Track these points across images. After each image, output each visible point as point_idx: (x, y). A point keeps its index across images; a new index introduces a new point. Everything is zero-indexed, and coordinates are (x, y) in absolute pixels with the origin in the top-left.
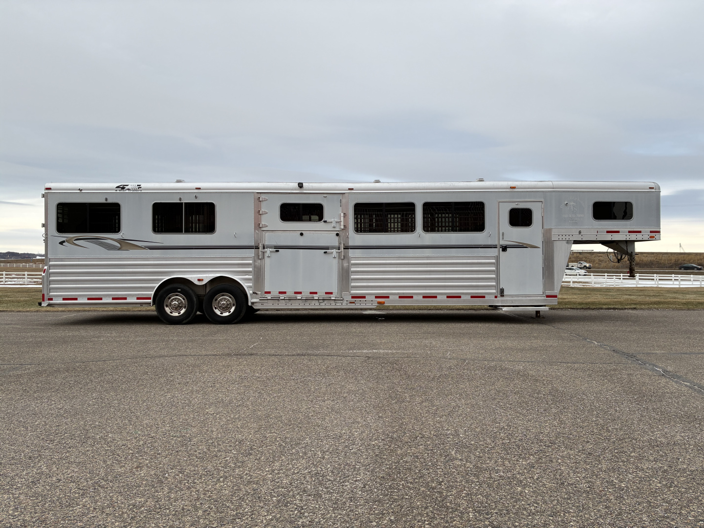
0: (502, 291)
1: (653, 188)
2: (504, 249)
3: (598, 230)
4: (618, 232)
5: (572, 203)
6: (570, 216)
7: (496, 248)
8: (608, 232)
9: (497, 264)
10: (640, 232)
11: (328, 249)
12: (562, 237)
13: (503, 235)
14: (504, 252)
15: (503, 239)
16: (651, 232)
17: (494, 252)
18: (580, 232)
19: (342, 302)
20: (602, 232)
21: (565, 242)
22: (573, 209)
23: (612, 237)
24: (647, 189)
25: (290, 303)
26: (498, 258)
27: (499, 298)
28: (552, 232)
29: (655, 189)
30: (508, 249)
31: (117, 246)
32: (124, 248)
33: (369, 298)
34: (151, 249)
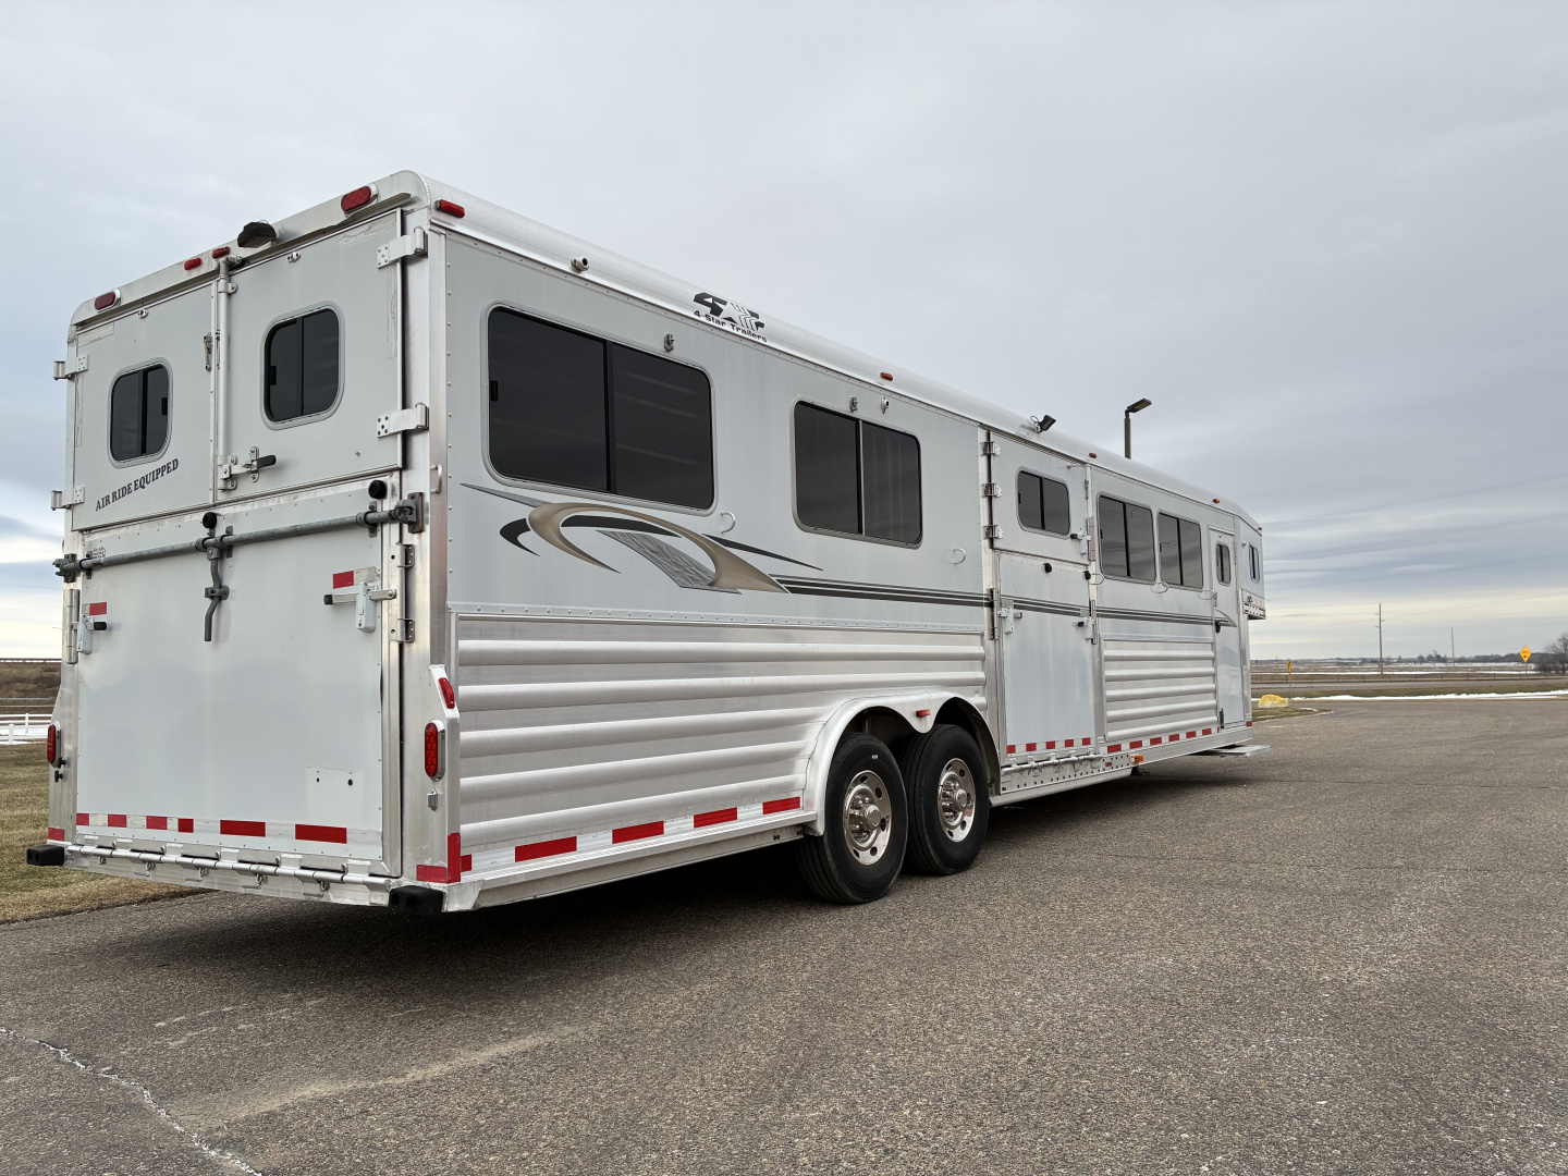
0: (1221, 716)
2: (1218, 627)
7: (1212, 624)
13: (1215, 598)
14: (1218, 634)
15: (1216, 606)
17: (1211, 634)
19: (1097, 764)
26: (1214, 647)
31: (706, 571)
32: (724, 581)
33: (1125, 746)
34: (793, 591)
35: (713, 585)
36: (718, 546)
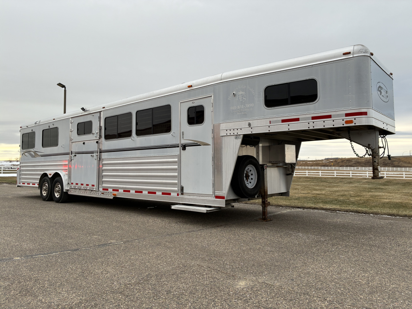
0: (182, 189)
1: (349, 53)
2: (184, 147)
3: (271, 120)
4: (297, 120)
5: (241, 93)
6: (239, 107)
7: (178, 147)
8: (283, 121)
9: (179, 163)
10: (330, 117)
11: (93, 153)
12: (231, 132)
13: (183, 134)
14: (184, 151)
15: (183, 138)
16: (347, 115)
17: (176, 151)
18: (249, 125)
19: (98, 192)
20: (276, 122)
21: (233, 137)
22: (242, 99)
23: (289, 127)
24: (341, 56)
25: (85, 192)
26: (179, 157)
27: (180, 196)
28: (221, 128)
29: (353, 55)
30: (187, 148)
31: (33, 155)
32: (35, 156)
33: (110, 190)
34: (41, 156)
35: (34, 157)
36: (35, 152)
